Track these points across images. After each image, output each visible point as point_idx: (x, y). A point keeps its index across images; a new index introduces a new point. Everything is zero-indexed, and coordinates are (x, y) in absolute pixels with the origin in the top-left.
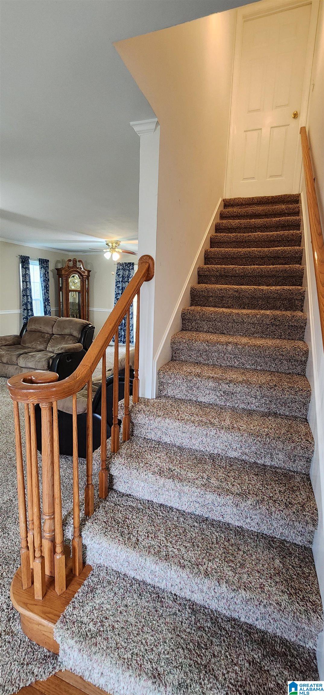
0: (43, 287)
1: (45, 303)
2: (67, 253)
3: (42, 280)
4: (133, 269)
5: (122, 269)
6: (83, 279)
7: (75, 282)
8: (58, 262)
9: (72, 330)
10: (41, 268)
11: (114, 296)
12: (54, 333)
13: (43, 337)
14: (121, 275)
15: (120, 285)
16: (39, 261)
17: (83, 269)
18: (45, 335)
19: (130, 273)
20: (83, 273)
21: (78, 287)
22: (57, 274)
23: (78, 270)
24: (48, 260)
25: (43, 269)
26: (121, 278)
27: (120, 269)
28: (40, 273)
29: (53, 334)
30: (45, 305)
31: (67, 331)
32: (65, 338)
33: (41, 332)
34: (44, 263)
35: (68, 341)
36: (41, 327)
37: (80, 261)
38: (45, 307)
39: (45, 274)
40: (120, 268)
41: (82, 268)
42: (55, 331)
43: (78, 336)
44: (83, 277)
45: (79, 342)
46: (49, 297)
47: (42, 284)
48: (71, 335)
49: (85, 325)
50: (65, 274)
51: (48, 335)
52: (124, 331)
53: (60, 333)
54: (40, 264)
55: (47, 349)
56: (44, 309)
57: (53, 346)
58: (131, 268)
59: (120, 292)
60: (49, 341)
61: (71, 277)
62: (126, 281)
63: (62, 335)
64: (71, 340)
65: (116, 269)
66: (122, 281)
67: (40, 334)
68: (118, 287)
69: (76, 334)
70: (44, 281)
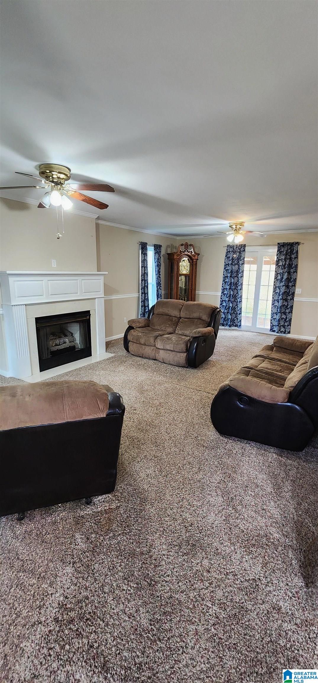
0: (157, 272)
1: (157, 287)
2: (175, 237)
3: (156, 265)
4: (245, 251)
5: (232, 251)
6: (193, 263)
7: (184, 266)
8: (168, 247)
9: (201, 314)
10: (156, 253)
11: (222, 279)
12: (182, 316)
13: (172, 321)
14: (231, 258)
15: (229, 268)
16: (154, 247)
17: (193, 253)
18: (173, 318)
19: (241, 256)
20: (193, 257)
21: (188, 271)
22: (168, 259)
23: (189, 253)
24: (161, 245)
25: (157, 254)
26: (231, 261)
27: (230, 252)
28: (155, 258)
29: (181, 318)
30: (158, 289)
31: (196, 315)
32: (194, 322)
33: (169, 315)
34: (157, 248)
35: (198, 325)
36: (169, 311)
37: (191, 245)
38: (157, 291)
39: (158, 259)
40: (230, 250)
41: (193, 251)
42: (183, 314)
43: (207, 320)
44: (193, 261)
45: (209, 326)
46: (161, 281)
47: (156, 268)
48: (200, 319)
49: (214, 309)
50: (177, 259)
51: (176, 318)
52: (231, 315)
53: (188, 317)
54: (154, 250)
55: (176, 332)
56: (157, 293)
57: (182, 329)
58: (242, 250)
59: (229, 275)
60: (177, 324)
61: (181, 261)
62: (236, 264)
63: (190, 318)
64: (200, 324)
65: (226, 251)
66: (231, 264)
67: (168, 317)
68: (227, 270)
69: (205, 317)
70: (157, 265)
